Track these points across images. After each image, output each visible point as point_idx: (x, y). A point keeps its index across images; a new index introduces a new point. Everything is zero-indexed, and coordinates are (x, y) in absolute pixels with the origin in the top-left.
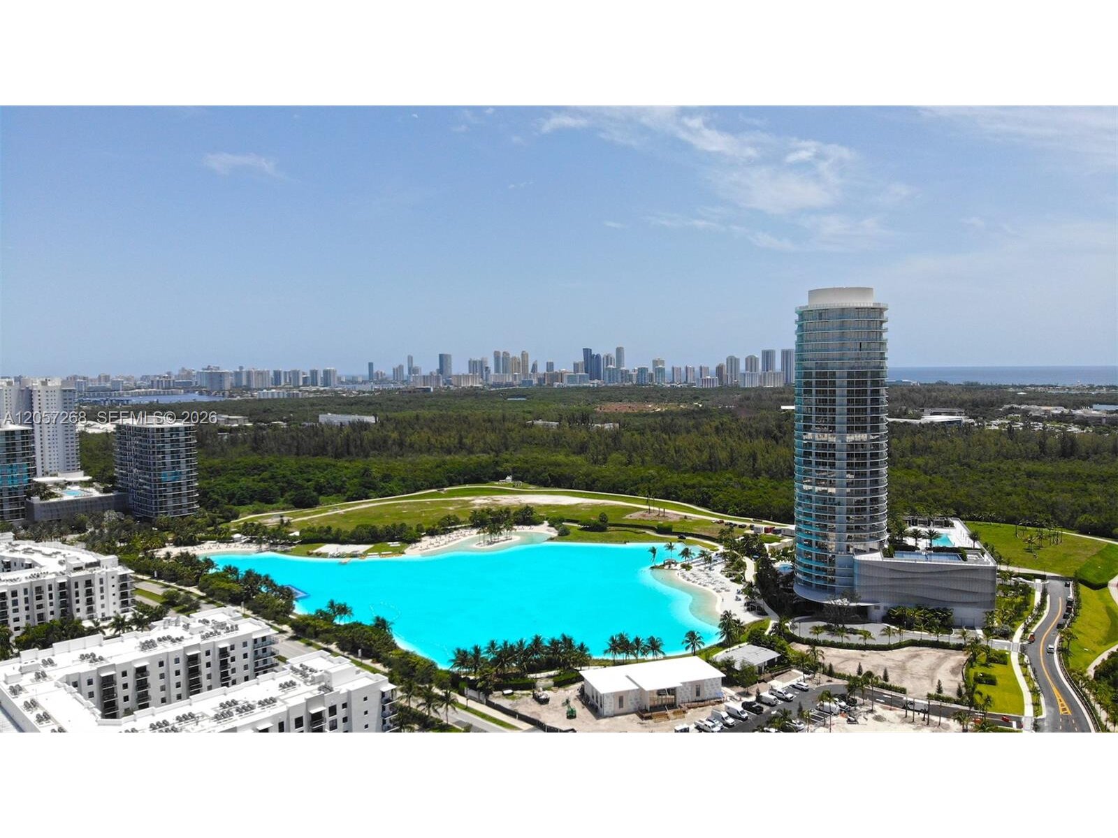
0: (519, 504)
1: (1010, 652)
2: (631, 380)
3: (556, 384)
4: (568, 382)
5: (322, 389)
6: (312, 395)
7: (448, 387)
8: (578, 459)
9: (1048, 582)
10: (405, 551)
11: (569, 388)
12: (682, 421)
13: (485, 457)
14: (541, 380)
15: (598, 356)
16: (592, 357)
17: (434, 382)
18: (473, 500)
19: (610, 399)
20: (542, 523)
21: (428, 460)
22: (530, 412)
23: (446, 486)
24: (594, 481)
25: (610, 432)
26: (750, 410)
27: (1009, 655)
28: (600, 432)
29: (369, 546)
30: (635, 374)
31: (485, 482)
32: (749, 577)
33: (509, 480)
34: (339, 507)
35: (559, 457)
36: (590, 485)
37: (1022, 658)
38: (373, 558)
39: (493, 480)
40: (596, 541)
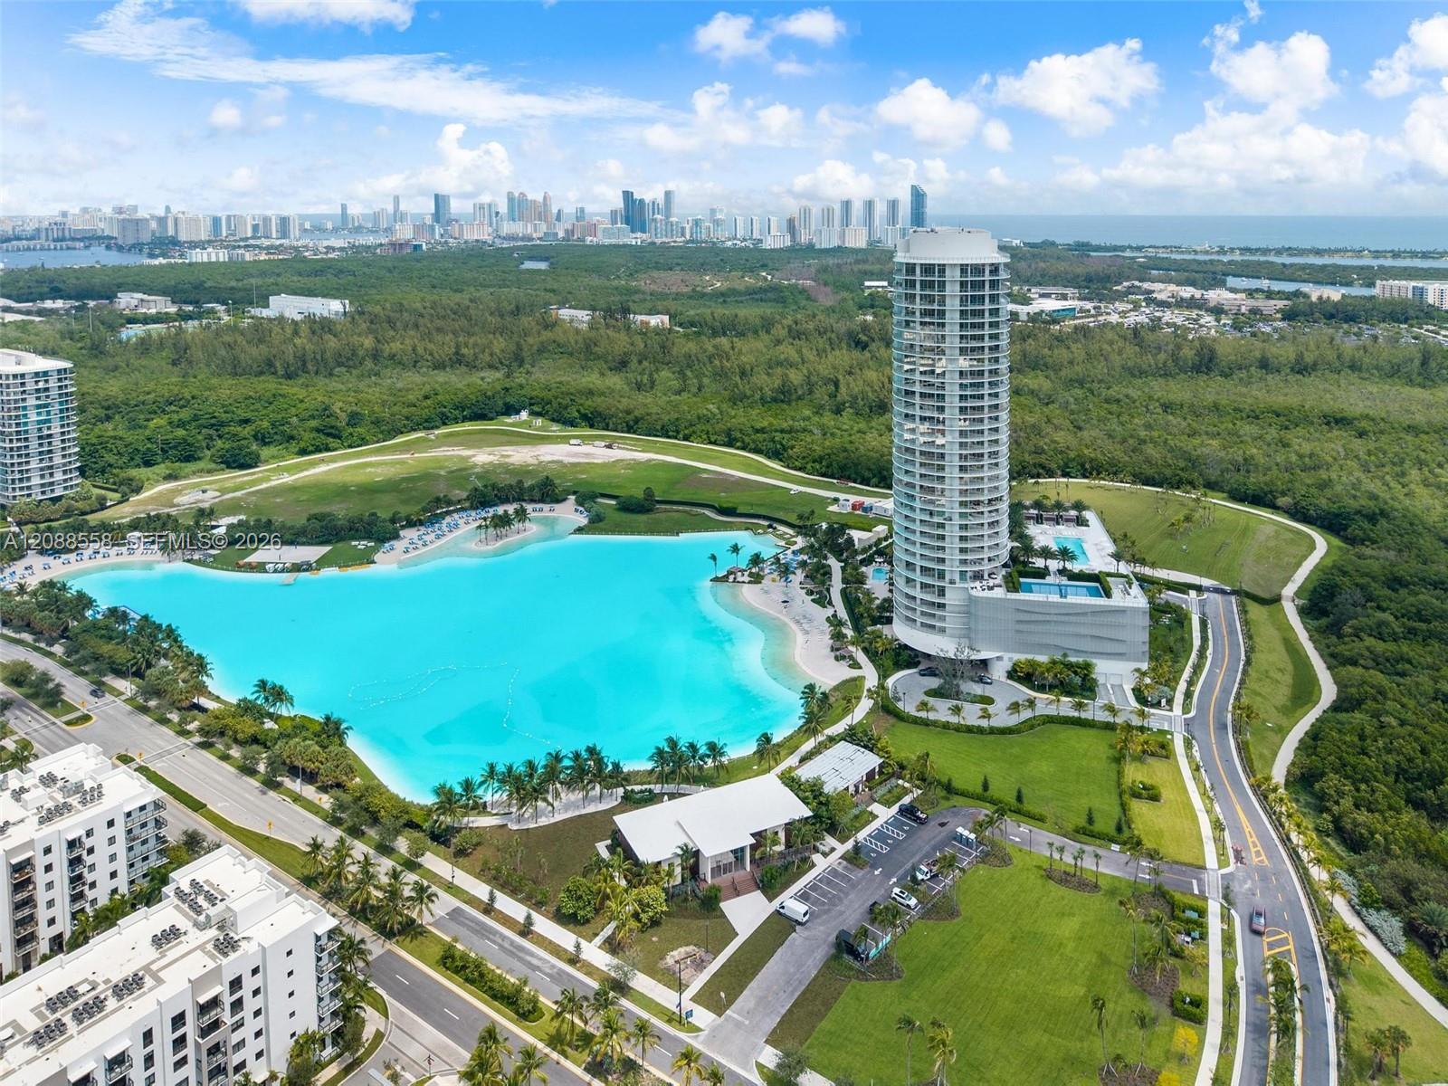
0: (536, 462)
1: (1172, 734)
2: (683, 235)
3: (589, 239)
4: (605, 237)
5: (278, 242)
6: (263, 257)
7: (446, 242)
8: (615, 381)
9: (1205, 596)
10: (376, 559)
11: (604, 246)
12: (749, 313)
13: (492, 376)
14: (569, 233)
15: (642, 201)
16: (634, 201)
17: (427, 235)
18: (474, 455)
19: (657, 267)
20: (565, 500)
21: (414, 382)
22: (553, 291)
23: (437, 427)
24: (637, 421)
25: (658, 331)
26: (828, 289)
27: (1172, 740)
28: (645, 331)
29: (326, 549)
30: (688, 227)
31: (492, 419)
32: (836, 595)
33: (524, 415)
34: (288, 470)
35: (592, 379)
36: (633, 425)
37: (1188, 745)
38: (330, 572)
39: (502, 415)
40: (639, 532)
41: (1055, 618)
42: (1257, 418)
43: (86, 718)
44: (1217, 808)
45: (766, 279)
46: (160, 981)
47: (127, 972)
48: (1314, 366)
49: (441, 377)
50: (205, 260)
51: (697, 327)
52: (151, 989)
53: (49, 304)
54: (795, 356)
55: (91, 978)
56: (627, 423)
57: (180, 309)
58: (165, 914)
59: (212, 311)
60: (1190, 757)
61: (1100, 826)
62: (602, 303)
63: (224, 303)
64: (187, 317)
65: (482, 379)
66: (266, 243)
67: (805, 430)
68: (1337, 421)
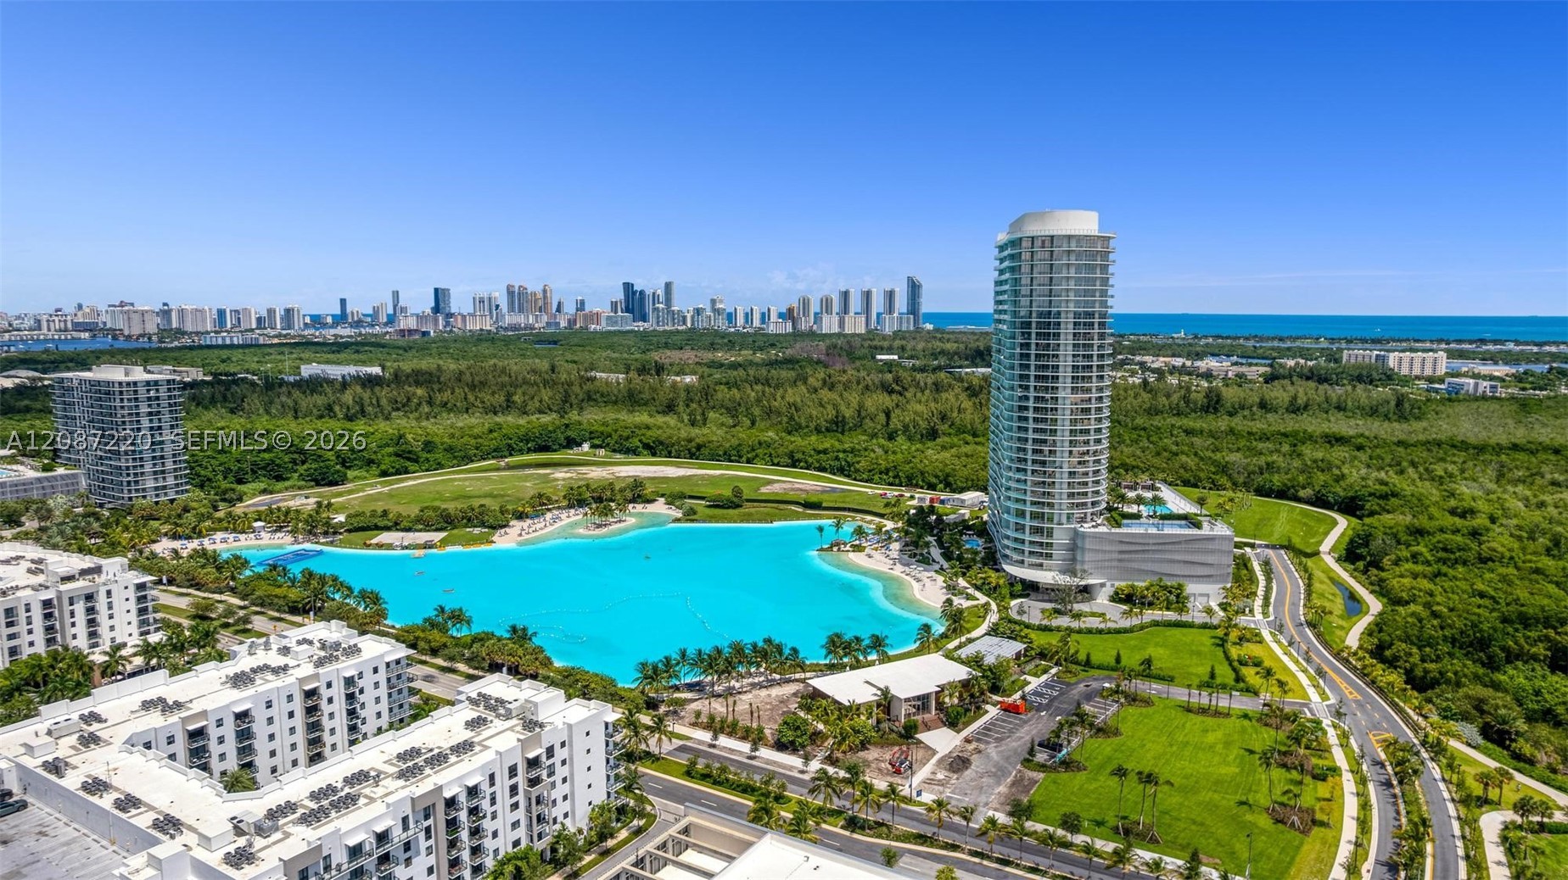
1: (1259, 629)
2: (684, 323)
3: (592, 327)
4: (607, 325)
5: (281, 332)
6: (275, 340)
7: (450, 332)
9: (1259, 550)
10: (493, 539)
11: (610, 332)
13: (546, 419)
14: (572, 322)
15: (642, 293)
16: (634, 293)
17: (432, 323)
18: (552, 473)
19: (667, 346)
20: (657, 500)
21: (473, 423)
23: (505, 457)
24: (699, 447)
26: (844, 360)
27: (1261, 633)
29: (443, 535)
30: (689, 316)
31: (555, 451)
32: (936, 556)
33: (586, 447)
36: (695, 452)
37: (1275, 635)
39: (564, 447)
40: (735, 522)
41: (1153, 547)
42: (1268, 439)
45: (777, 355)
46: (485, 748)
47: (457, 740)
48: (1306, 407)
52: (481, 751)
55: (428, 744)
56: (689, 450)
57: (214, 378)
58: (465, 711)
60: (1279, 644)
63: (255, 373)
67: (866, 449)
68: (1340, 440)
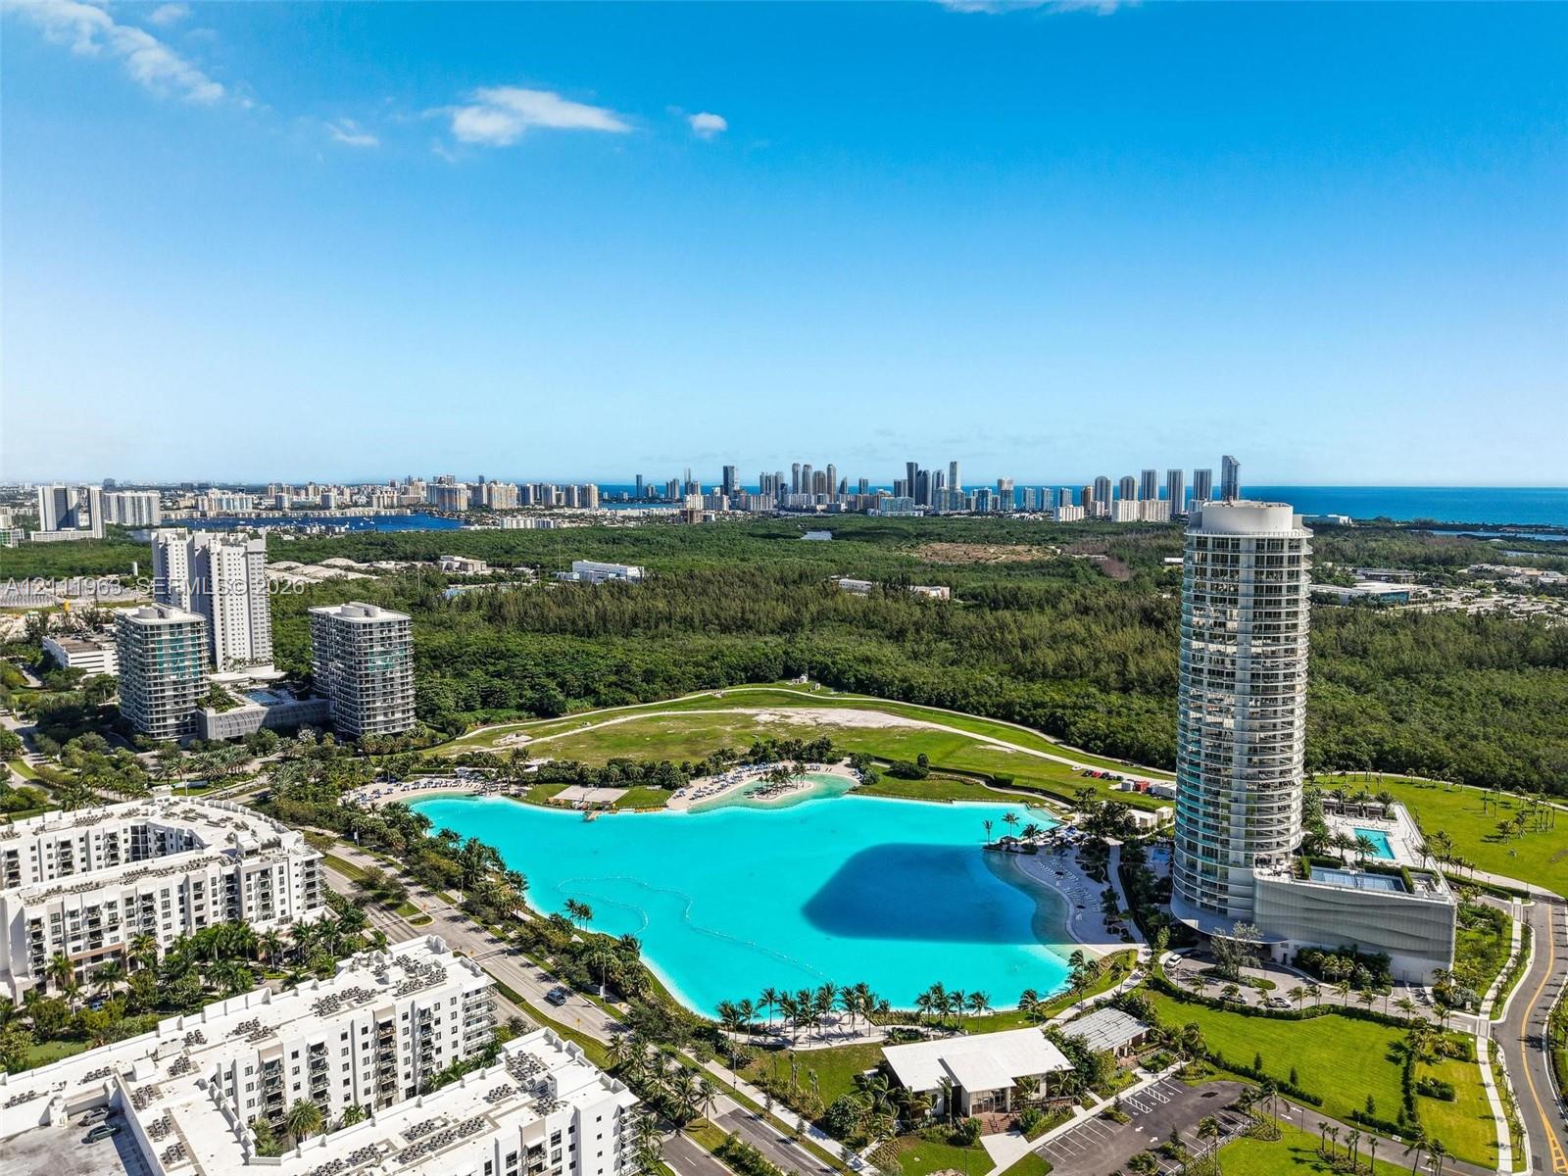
0: (814, 724)
1: (1475, 1037)
2: (968, 507)
3: (871, 511)
4: (887, 509)
5: (579, 512)
6: (566, 525)
7: (735, 513)
8: (889, 651)
9: (1532, 904)
10: (667, 802)
12: (1035, 585)
13: (774, 640)
14: (852, 505)
15: (926, 473)
16: (918, 473)
17: (717, 506)
18: (757, 715)
19: (939, 537)
20: (839, 761)
21: (703, 644)
22: (834, 561)
23: (724, 687)
24: (912, 690)
25: (939, 603)
26: (1124, 565)
27: (1475, 1044)
28: (923, 603)
29: (623, 792)
30: (973, 498)
31: (772, 681)
32: (1113, 870)
33: (804, 678)
34: (590, 719)
35: (870, 648)
36: (908, 692)
37: (1493, 1050)
38: (627, 813)
39: (780, 678)
40: (913, 797)
41: (1350, 909)
43: (427, 919)
44: (1519, 1113)
45: (1054, 553)
46: (496, 1126)
47: (472, 1115)
49: (727, 641)
50: (515, 527)
51: (978, 601)
52: (490, 1132)
53: (383, 565)
54: (1082, 633)
55: (444, 1116)
56: (902, 691)
57: (494, 571)
58: (498, 1075)
59: (523, 574)
60: (1493, 1062)
61: (1379, 1115)
62: (881, 573)
63: (533, 567)
64: (501, 579)
65: (766, 643)
66: (568, 511)
67: (1087, 707)
